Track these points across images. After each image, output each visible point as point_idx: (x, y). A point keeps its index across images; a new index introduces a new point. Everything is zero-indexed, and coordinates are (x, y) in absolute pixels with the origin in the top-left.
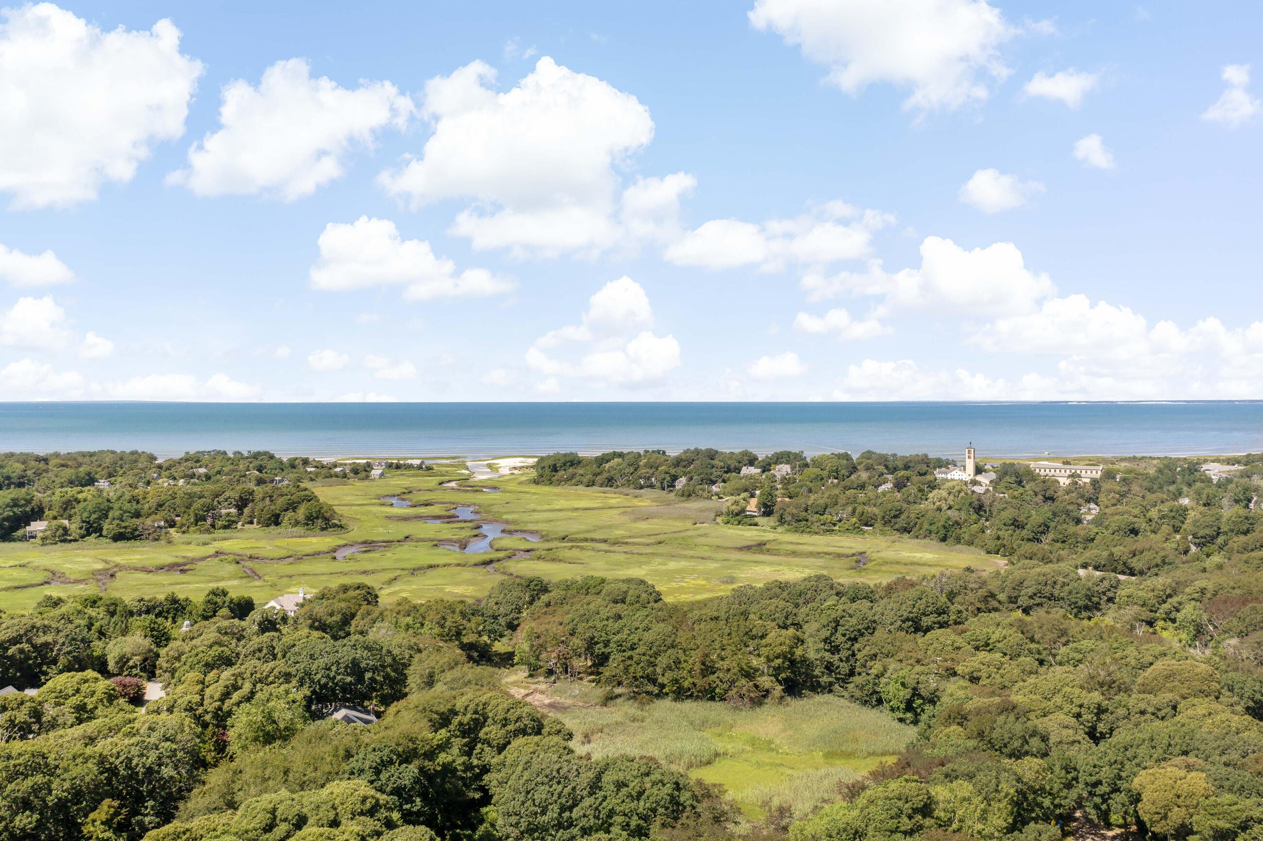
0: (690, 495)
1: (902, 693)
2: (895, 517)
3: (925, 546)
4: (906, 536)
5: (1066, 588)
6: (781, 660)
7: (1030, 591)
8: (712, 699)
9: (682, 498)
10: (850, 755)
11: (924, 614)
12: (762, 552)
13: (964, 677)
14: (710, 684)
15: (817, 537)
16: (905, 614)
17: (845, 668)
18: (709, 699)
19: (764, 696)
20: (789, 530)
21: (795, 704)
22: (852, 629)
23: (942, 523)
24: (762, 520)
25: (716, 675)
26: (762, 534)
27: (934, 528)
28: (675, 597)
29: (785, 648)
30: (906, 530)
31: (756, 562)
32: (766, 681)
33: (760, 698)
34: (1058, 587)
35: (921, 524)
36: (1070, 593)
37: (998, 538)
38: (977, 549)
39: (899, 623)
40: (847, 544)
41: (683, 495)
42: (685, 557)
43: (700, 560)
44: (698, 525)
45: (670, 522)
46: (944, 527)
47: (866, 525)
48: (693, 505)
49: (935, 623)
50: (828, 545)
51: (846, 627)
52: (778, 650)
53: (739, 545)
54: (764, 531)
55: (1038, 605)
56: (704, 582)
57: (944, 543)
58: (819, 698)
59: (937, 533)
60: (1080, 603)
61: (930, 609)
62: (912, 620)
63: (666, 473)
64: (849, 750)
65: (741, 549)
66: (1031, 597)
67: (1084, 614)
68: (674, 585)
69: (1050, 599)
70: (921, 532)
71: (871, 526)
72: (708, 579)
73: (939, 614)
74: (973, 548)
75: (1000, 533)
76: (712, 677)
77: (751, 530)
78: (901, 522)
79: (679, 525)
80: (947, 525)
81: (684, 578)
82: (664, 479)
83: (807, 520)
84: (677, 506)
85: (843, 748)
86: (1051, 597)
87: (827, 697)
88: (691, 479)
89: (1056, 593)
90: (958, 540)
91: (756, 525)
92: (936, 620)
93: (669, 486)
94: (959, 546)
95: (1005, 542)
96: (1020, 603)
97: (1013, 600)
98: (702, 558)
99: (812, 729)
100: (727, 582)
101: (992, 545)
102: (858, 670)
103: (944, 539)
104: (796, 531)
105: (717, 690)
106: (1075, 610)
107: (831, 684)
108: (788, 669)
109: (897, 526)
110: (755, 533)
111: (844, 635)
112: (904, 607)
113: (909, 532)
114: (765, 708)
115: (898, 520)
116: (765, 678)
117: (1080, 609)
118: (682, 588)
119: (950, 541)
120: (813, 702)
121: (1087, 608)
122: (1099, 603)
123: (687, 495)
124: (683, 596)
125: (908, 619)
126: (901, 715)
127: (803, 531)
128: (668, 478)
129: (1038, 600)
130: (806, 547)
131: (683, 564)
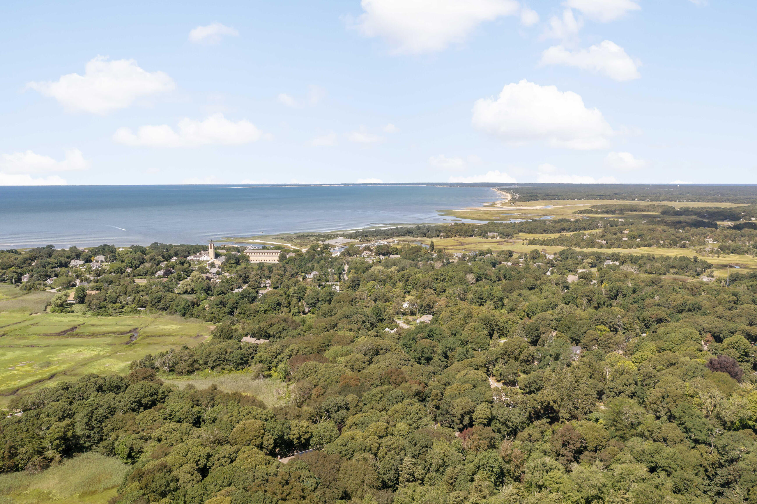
0: (30, 289)
1: (125, 450)
2: (159, 302)
3: (173, 320)
4: (164, 312)
5: (232, 355)
6: (58, 441)
7: (214, 358)
8: (17, 470)
9: (25, 292)
10: (94, 492)
11: (143, 397)
12: (73, 335)
13: (154, 439)
14: (14, 463)
15: (111, 318)
16: (133, 400)
17: (97, 436)
18: (15, 471)
19: (51, 462)
20: (93, 315)
21: (68, 462)
22: (100, 416)
23: (182, 306)
24: (77, 307)
25: (18, 457)
26: (76, 319)
27: (178, 309)
28: (7, 384)
29: (61, 434)
30: (165, 309)
31: (67, 345)
32: (50, 454)
33: (47, 464)
34: (228, 354)
35: (172, 306)
36: (233, 357)
37: (212, 313)
38: (201, 320)
39: (129, 405)
40: (128, 322)
41: (25, 289)
42: (19, 347)
43: (29, 348)
44: (33, 315)
45: (14, 314)
46: (184, 308)
47: (142, 307)
48: (33, 297)
49: (149, 401)
50: (116, 324)
51: (97, 415)
52: (57, 436)
53: (59, 331)
54: (78, 316)
55: (218, 365)
56: (28, 369)
57: (183, 317)
58: (84, 455)
59: (180, 311)
60: (238, 362)
61: (147, 394)
62: (137, 402)
63: (15, 272)
64: (94, 489)
65: (59, 334)
66: (214, 361)
67: (240, 367)
68: (8, 373)
69: (223, 361)
70: (172, 311)
71: (145, 307)
72: (31, 365)
73: (152, 396)
74: (198, 319)
75: (213, 310)
76: (16, 459)
77: (69, 316)
78: (162, 304)
79: (19, 316)
80: (185, 307)
81: (16, 366)
82: (13, 277)
83: (105, 307)
84: (20, 298)
85: (91, 489)
86: (225, 360)
87: (89, 453)
88: (32, 276)
89: (227, 357)
90: (191, 315)
91: (73, 312)
92: (150, 399)
93: (16, 282)
94: (192, 319)
95: (215, 315)
96: (209, 365)
97: (206, 363)
98: (31, 346)
99: (75, 479)
100: (45, 367)
101: (209, 317)
102: (104, 437)
103: (184, 315)
104: (98, 315)
105: (19, 466)
106: (236, 366)
107: (91, 446)
108: (63, 444)
109: (159, 307)
110: (72, 318)
111: (96, 420)
112: (132, 395)
113: (166, 310)
114: (50, 469)
115: (160, 303)
116: (50, 452)
117: (238, 365)
118: (13, 375)
119: (187, 315)
120: (80, 458)
121: (241, 364)
122: (248, 360)
123: (29, 289)
124: (13, 383)
125: (134, 402)
126: (126, 461)
127: (102, 315)
128: (16, 276)
129: (218, 363)
130: (102, 328)
131: (18, 353)
